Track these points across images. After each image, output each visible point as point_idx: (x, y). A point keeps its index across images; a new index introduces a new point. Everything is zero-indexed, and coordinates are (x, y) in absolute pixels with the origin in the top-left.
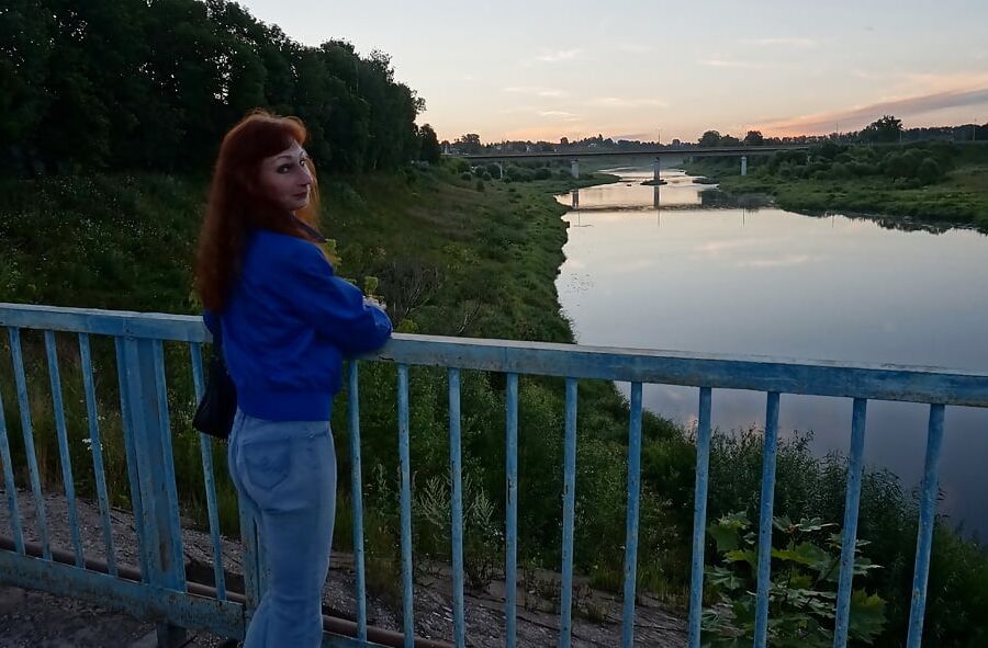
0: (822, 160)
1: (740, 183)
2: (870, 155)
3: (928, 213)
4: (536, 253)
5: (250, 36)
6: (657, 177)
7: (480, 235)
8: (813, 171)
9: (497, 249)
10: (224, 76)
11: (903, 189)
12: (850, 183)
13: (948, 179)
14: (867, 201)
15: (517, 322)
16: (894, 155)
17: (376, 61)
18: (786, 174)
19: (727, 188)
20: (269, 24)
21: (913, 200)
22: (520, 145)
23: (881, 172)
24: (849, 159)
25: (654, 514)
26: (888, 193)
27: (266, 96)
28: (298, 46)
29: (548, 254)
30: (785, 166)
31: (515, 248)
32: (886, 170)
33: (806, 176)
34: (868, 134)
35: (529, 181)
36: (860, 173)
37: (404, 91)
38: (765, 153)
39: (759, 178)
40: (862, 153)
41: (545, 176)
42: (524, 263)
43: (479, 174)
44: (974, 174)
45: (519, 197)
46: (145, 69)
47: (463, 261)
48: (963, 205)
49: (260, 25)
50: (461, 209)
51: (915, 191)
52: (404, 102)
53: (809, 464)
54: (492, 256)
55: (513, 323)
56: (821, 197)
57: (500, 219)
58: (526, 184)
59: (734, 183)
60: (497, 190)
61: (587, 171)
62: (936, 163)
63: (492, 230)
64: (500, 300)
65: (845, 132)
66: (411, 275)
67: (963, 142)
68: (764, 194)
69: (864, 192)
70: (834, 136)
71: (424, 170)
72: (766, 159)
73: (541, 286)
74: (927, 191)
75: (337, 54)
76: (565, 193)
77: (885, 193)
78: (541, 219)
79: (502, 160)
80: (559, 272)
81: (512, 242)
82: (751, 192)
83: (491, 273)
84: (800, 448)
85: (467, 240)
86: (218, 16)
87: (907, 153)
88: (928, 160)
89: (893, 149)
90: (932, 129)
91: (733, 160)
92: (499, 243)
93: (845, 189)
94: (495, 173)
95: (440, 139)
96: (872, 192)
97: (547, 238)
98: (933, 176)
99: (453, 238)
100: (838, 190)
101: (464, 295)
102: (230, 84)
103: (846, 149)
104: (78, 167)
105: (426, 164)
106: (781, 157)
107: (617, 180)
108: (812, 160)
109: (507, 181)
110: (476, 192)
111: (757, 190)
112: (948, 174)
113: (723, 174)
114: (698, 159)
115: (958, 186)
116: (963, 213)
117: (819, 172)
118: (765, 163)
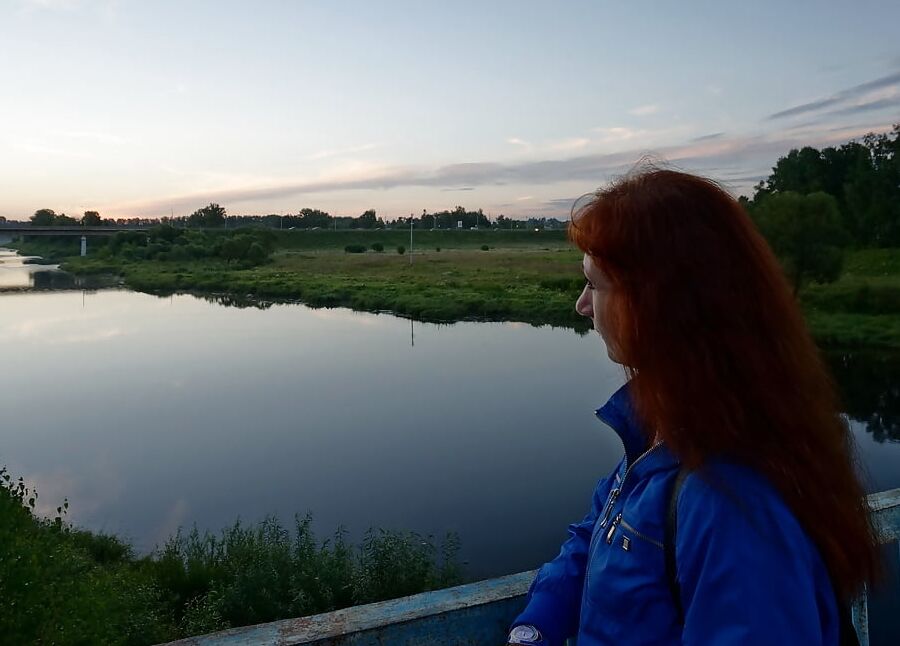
0: (162, 243)
1: (83, 264)
2: (203, 238)
8: (155, 252)
11: (238, 270)
12: (192, 264)
13: (272, 261)
14: (213, 280)
16: (226, 239)
18: (129, 255)
19: (68, 269)
21: (251, 280)
23: (216, 254)
24: (187, 242)
26: (228, 273)
32: (222, 253)
33: (149, 257)
34: (197, 219)
36: (198, 255)
38: (104, 234)
39: (102, 258)
40: (198, 237)
44: (288, 256)
48: (291, 283)
51: (248, 271)
56: (169, 277)
59: (75, 264)
62: (261, 247)
67: (272, 229)
69: (208, 272)
70: (165, 219)
72: (105, 240)
74: (258, 271)
77: (225, 273)
82: (96, 273)
87: (237, 237)
88: (254, 244)
89: (223, 233)
90: (245, 217)
91: (71, 241)
93: (190, 270)
98: (259, 259)
100: (184, 270)
103: (182, 232)
106: (122, 239)
108: (152, 242)
111: (103, 271)
112: (270, 256)
113: (60, 255)
114: (31, 239)
115: (281, 267)
116: (293, 290)
117: (161, 253)
118: (106, 244)
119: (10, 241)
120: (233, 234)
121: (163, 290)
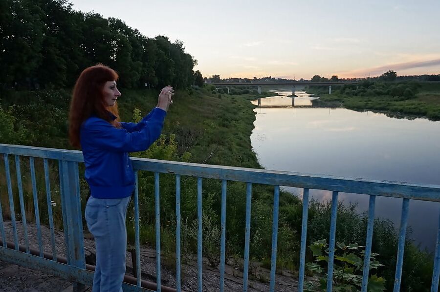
0: (363, 88)
1: (329, 97)
2: (383, 87)
3: (408, 111)
4: (242, 125)
5: (126, 33)
6: (293, 94)
7: (219, 117)
8: (359, 93)
9: (226, 122)
10: (115, 49)
11: (397, 101)
12: (375, 98)
13: (416, 97)
14: (382, 106)
15: (234, 154)
16: (393, 87)
17: (177, 44)
18: (348, 94)
19: (322, 99)
20: (134, 29)
21: (401, 105)
22: (236, 80)
23: (387, 94)
24: (374, 88)
25: (289, 236)
27: (132, 58)
28: (145, 37)
29: (247, 125)
30: (347, 90)
31: (234, 122)
32: (390, 93)
33: (356, 95)
34: (382, 78)
35: (240, 94)
36: (379, 94)
37: (189, 56)
38: (339, 85)
39: (336, 95)
40: (380, 86)
41: (247, 92)
42: (237, 129)
43: (219, 91)
44: (427, 95)
45: (236, 101)
46: (82, 46)
47: (211, 127)
48: (422, 108)
49: (130, 29)
50: (211, 106)
51: (402, 102)
52: (189, 61)
53: (356, 216)
54: (224, 126)
55: (232, 153)
56: (362, 103)
57: (227, 110)
58: (239, 96)
59: (326, 97)
60: (226, 98)
61: (264, 91)
62: (411, 90)
63: (224, 115)
64: (227, 144)
65: (373, 77)
66: (190, 133)
67: (422, 82)
68: (338, 102)
69: (381, 102)
70: (368, 78)
71: (197, 89)
72: (339, 87)
73: (244, 138)
74: (407, 102)
75: (162, 41)
76: (255, 100)
77: (390, 102)
78: (245, 110)
79: (229, 86)
80: (252, 133)
81: (232, 120)
82: (333, 101)
83: (223, 133)
84: (352, 209)
85: (214, 118)
86: (113, 25)
87: (399, 86)
88: (408, 89)
89: (393, 84)
90: (409, 76)
91: (326, 88)
92: (227, 120)
93: (373, 100)
94: (226, 91)
95: (203, 77)
96: (384, 102)
97: (247, 118)
98: (410, 96)
99: (208, 118)
100: (370, 101)
101: (212, 142)
102: (117, 53)
103: (373, 84)
104: (53, 86)
105: (197, 87)
106: (346, 87)
107: (277, 95)
108: (359, 88)
109: (231, 94)
110: (218, 99)
111: (336, 100)
112: (416, 95)
113: (321, 93)
114: (311, 87)
115: (420, 100)
116: (422, 112)
117: (362, 93)
118: (339, 89)
119: (304, 88)
120: (398, 84)
121: (359, 109)
